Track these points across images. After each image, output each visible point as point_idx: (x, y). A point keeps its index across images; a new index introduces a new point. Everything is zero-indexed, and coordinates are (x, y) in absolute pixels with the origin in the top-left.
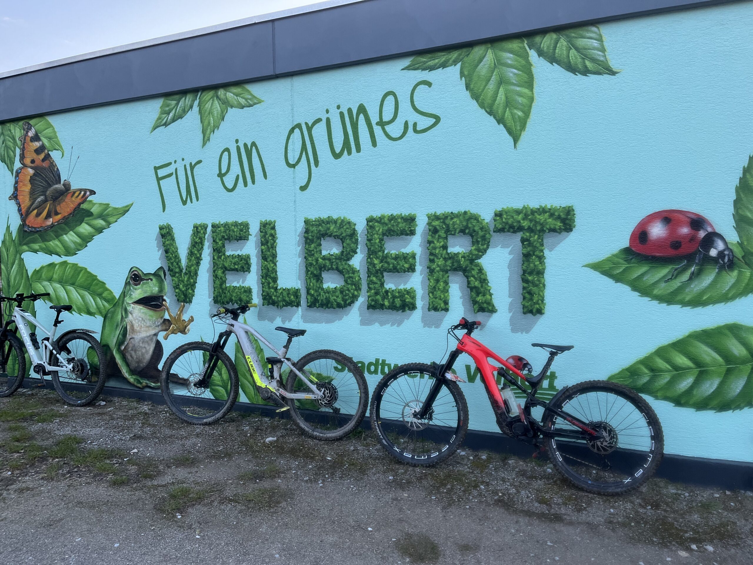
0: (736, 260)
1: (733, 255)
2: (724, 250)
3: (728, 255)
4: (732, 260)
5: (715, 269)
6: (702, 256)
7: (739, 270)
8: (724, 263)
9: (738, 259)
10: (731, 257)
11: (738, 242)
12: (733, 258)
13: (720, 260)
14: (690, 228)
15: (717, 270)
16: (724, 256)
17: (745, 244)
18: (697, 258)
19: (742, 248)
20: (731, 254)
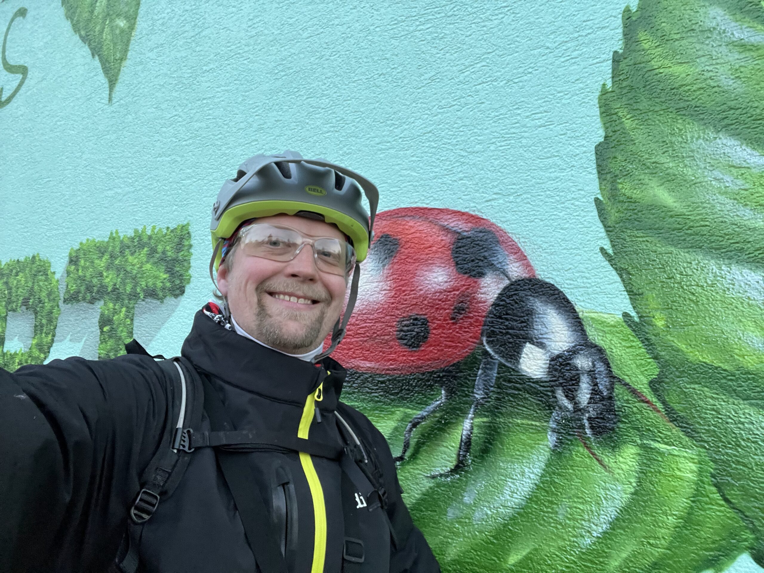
0: (628, 396)
1: (610, 375)
2: (574, 352)
3: (591, 373)
4: (610, 398)
5: (544, 430)
6: (494, 374)
7: (643, 447)
8: (577, 409)
9: (634, 392)
10: (603, 383)
11: (626, 315)
12: (611, 389)
13: (560, 394)
14: (452, 270)
15: (551, 439)
16: (575, 380)
17: (660, 323)
18: (479, 381)
19: (647, 343)
20: (600, 367)
